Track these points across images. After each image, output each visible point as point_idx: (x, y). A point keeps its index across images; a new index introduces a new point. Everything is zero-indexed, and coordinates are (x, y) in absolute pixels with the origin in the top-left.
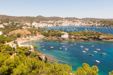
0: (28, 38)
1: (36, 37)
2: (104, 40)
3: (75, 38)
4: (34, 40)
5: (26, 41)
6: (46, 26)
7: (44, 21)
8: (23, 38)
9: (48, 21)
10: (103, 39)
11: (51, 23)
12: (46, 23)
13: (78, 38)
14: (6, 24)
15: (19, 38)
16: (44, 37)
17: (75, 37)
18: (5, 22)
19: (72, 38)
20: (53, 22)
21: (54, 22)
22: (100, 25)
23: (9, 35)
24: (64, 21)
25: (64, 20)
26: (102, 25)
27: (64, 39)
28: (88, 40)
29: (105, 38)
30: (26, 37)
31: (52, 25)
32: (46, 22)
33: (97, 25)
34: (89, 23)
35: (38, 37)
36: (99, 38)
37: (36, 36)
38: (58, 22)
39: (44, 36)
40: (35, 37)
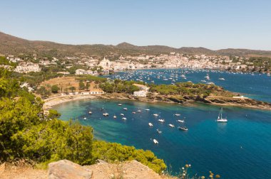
0: (71, 94)
1: (88, 93)
2: (214, 103)
3: (159, 98)
4: (83, 99)
5: (66, 100)
6: (129, 68)
7: (129, 57)
8: (63, 95)
9: (138, 55)
10: (213, 101)
11: (141, 62)
12: (132, 60)
13: (163, 98)
14: (45, 63)
15: (55, 95)
16: (103, 93)
17: (159, 96)
18: (44, 60)
19: (153, 98)
20: (148, 57)
21: (151, 58)
22: (244, 69)
23: (38, 88)
24: (170, 57)
25: (174, 53)
26: (249, 67)
27: (137, 99)
28: (181, 102)
29: (216, 100)
30: (67, 93)
31: (141, 66)
32: (133, 58)
33: (238, 67)
34: (224, 63)
35: (91, 93)
36: (206, 99)
37: (88, 91)
38: (158, 58)
39: (105, 91)
40: (85, 93)
